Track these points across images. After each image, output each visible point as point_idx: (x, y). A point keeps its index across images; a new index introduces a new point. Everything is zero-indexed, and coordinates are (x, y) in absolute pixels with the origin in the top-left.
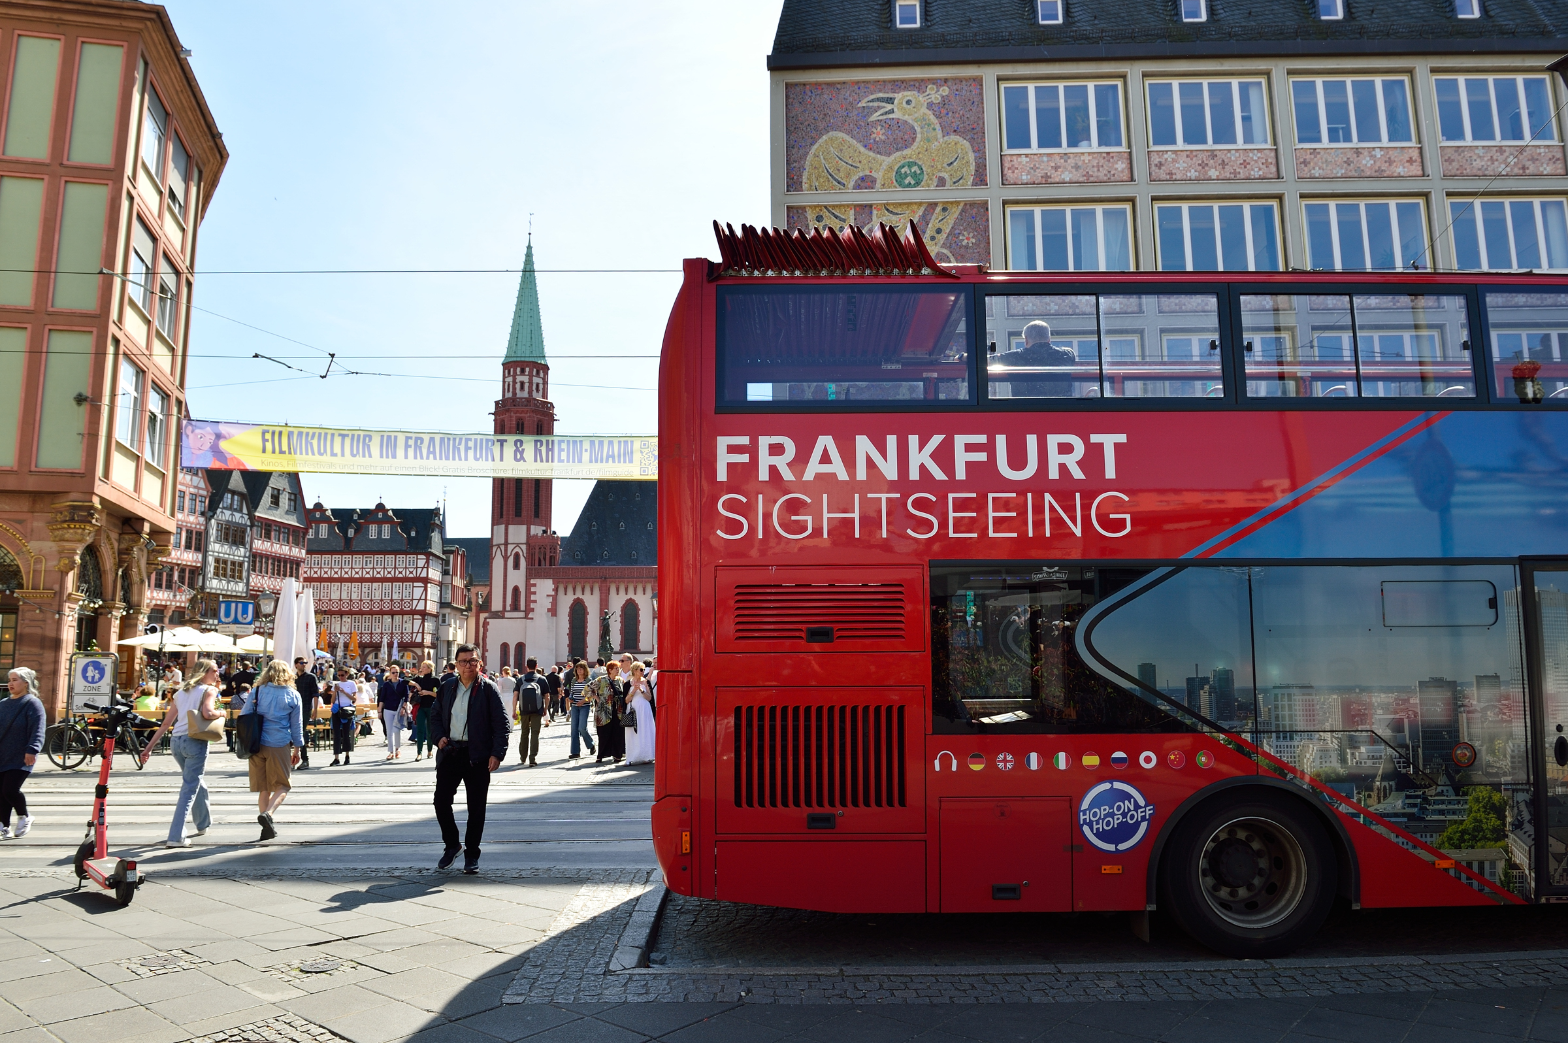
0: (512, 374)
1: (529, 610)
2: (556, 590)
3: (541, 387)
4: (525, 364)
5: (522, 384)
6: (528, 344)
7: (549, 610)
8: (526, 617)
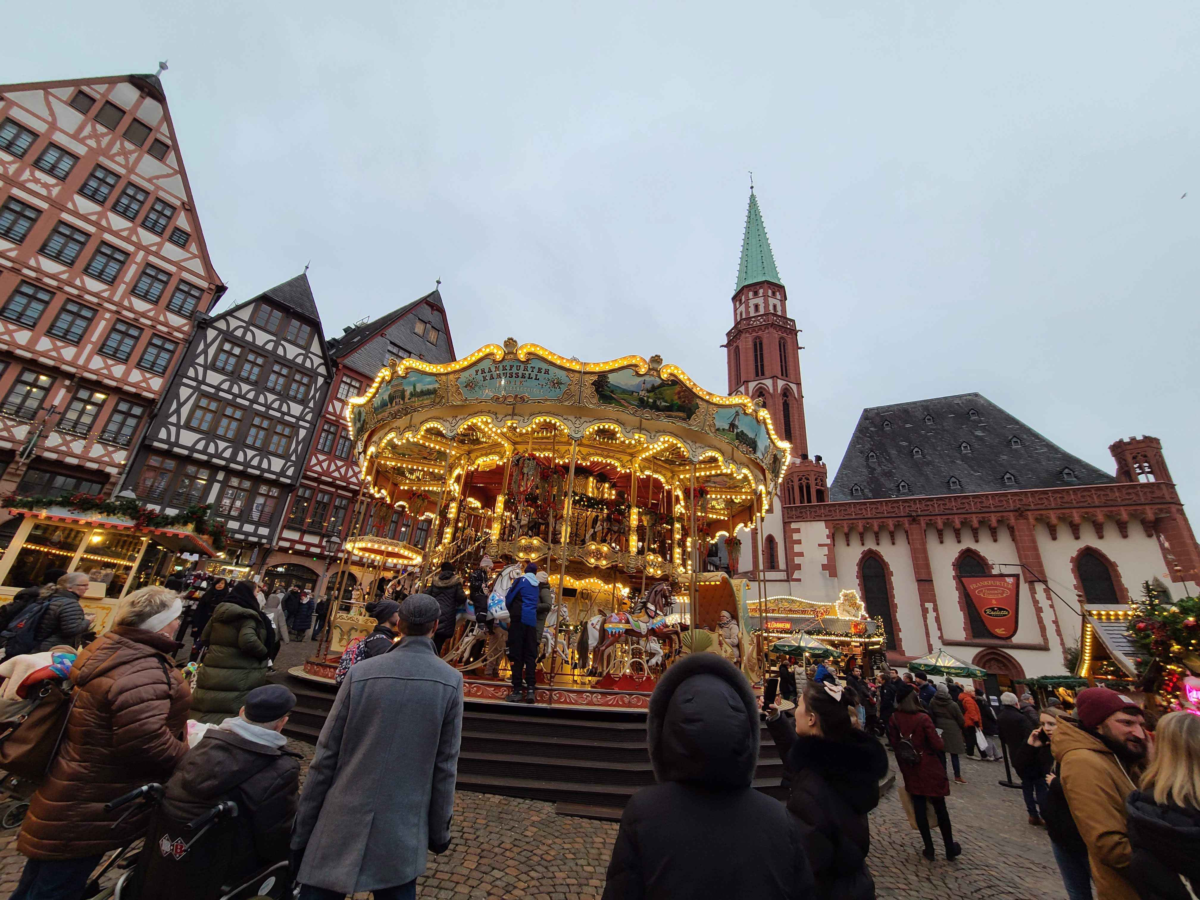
0: (743, 300)
1: (792, 568)
2: (832, 537)
3: (779, 308)
4: (758, 287)
5: (757, 307)
6: (761, 268)
7: (824, 567)
8: (789, 579)
